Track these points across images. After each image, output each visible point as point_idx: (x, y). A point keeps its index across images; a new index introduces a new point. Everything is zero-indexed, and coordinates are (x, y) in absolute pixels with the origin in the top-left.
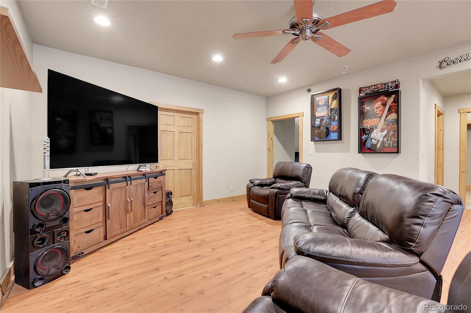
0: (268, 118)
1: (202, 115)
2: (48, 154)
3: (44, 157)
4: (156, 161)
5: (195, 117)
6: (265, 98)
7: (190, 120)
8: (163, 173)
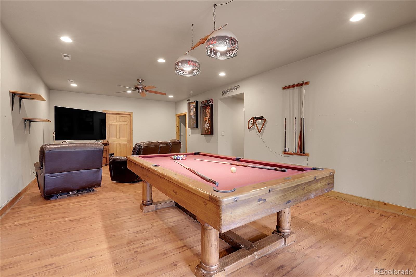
0: (176, 115)
1: (132, 115)
2: (54, 135)
3: (53, 136)
4: (105, 138)
5: (129, 116)
6: (175, 103)
7: (126, 118)
8: (107, 144)
